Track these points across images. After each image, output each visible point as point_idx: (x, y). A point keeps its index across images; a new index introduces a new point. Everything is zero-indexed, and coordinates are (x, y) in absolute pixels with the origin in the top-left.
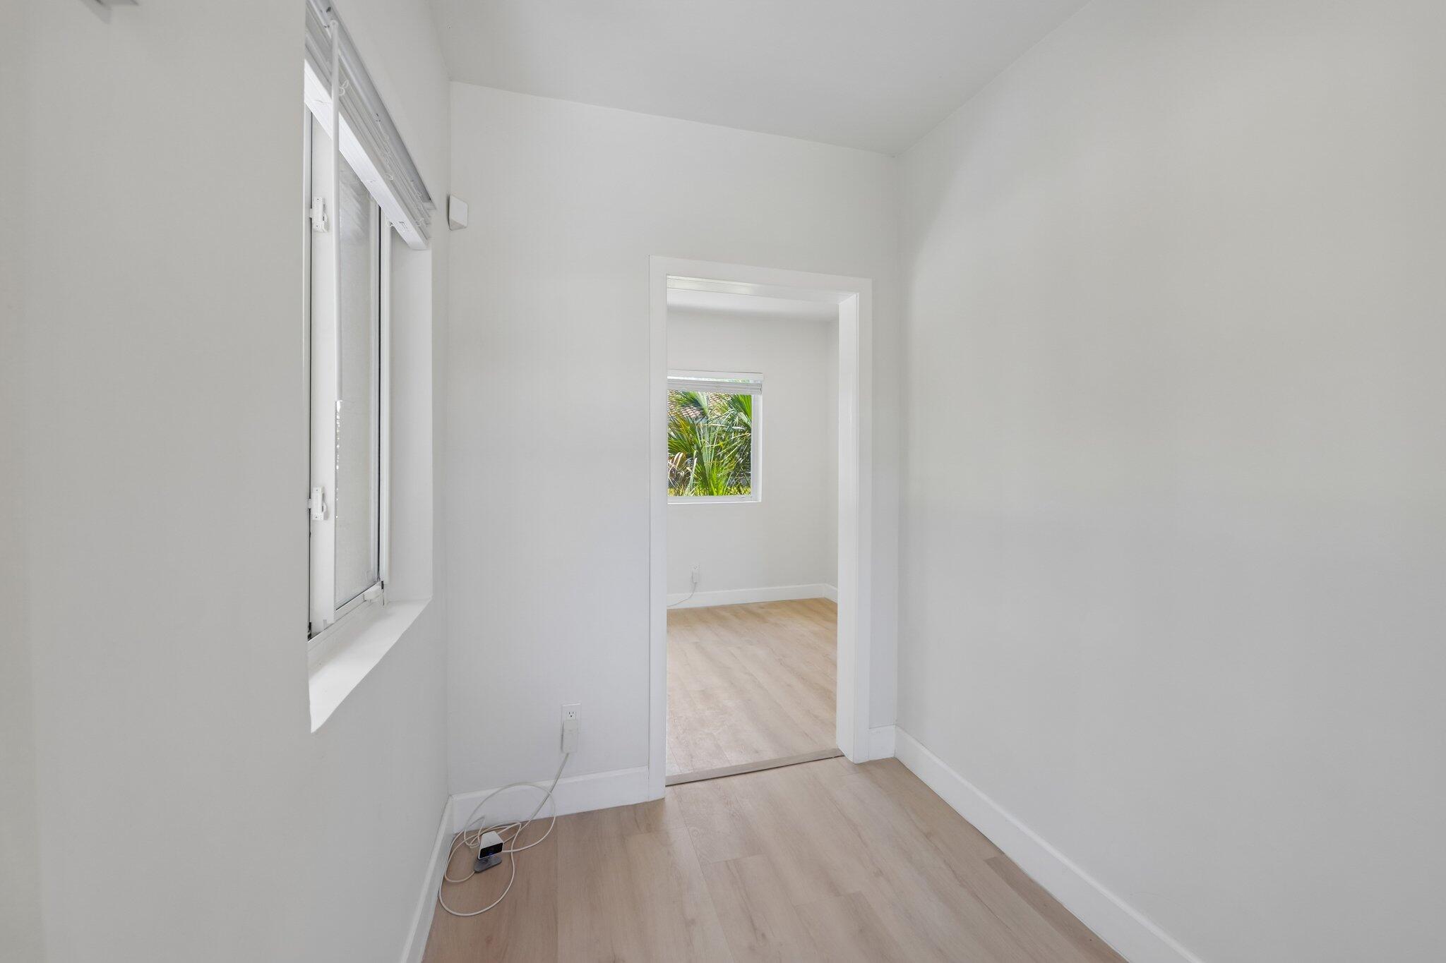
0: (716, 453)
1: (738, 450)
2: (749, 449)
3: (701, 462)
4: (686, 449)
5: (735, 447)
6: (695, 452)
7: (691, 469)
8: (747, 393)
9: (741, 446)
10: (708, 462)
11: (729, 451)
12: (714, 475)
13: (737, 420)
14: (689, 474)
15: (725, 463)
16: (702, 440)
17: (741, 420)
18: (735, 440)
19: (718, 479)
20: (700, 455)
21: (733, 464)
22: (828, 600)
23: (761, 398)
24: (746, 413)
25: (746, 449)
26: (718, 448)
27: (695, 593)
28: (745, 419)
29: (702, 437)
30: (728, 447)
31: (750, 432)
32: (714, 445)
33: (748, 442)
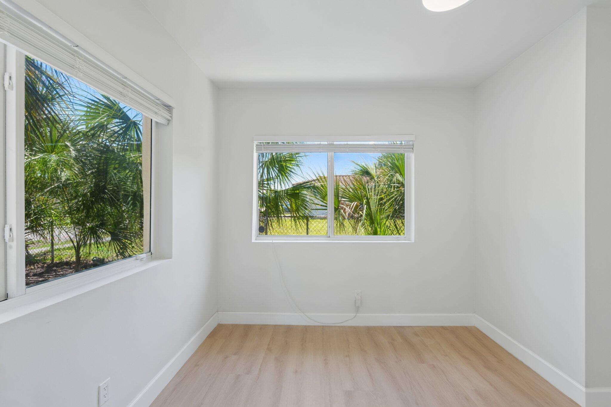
0: (379, 202)
1: (396, 199)
2: (403, 199)
3: (369, 207)
4: (360, 200)
5: (393, 197)
6: (365, 201)
7: (363, 213)
8: (402, 151)
9: (397, 197)
10: (373, 208)
11: (389, 200)
12: (378, 218)
13: (394, 179)
14: (361, 216)
15: (386, 208)
16: (370, 193)
17: (398, 180)
18: (393, 193)
19: (381, 219)
20: (368, 203)
21: (392, 210)
22: (478, 329)
23: (413, 156)
24: (401, 174)
25: (401, 199)
26: (381, 199)
27: (358, 315)
28: (401, 179)
29: (370, 191)
30: (388, 197)
31: (404, 187)
32: (379, 197)
33: (402, 195)
